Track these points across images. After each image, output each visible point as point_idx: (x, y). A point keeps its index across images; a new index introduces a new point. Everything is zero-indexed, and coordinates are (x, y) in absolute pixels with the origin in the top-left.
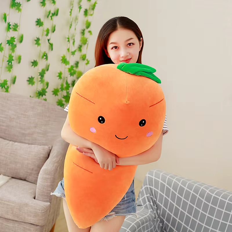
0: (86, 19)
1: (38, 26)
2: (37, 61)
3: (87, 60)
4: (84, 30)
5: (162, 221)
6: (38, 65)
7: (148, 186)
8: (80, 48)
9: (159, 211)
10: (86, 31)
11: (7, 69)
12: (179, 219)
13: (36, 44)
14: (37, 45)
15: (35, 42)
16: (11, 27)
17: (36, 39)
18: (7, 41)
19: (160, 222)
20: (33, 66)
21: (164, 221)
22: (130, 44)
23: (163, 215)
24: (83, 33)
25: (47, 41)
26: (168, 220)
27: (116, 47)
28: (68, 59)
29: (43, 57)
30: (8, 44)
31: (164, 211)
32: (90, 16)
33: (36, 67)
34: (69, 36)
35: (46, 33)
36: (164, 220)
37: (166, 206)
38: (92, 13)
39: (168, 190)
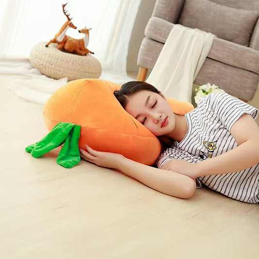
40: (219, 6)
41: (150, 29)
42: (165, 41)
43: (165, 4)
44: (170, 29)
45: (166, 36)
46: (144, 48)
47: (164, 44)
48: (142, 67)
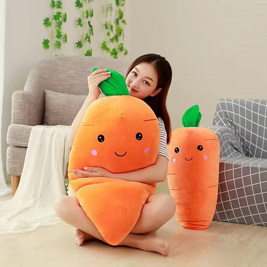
0: (118, 8)
1: (78, 7)
2: (82, 42)
3: (125, 50)
4: (118, 19)
5: (242, 140)
6: (83, 47)
7: (222, 111)
8: (116, 38)
9: (237, 131)
10: (120, 21)
11: (57, 46)
12: (259, 135)
13: (79, 24)
14: (79, 26)
15: (78, 23)
16: (55, 4)
17: (78, 20)
18: (54, 16)
19: (241, 141)
20: (78, 48)
21: (244, 140)
22: (147, 83)
23: (243, 134)
24: (117, 22)
25: (88, 23)
26: (248, 138)
27: (136, 74)
28: (108, 46)
29: (86, 39)
30: (55, 20)
31: (243, 131)
32: (121, 6)
33: (81, 48)
34: (106, 23)
35: (86, 15)
36: (245, 138)
37: (243, 124)
38: (123, 2)
39: (242, 109)
40: (78, 96)
41: (9, 137)
42: (27, 145)
43: (21, 109)
44: (29, 132)
45: (27, 139)
46: (10, 157)
47: (27, 147)
48: (13, 176)
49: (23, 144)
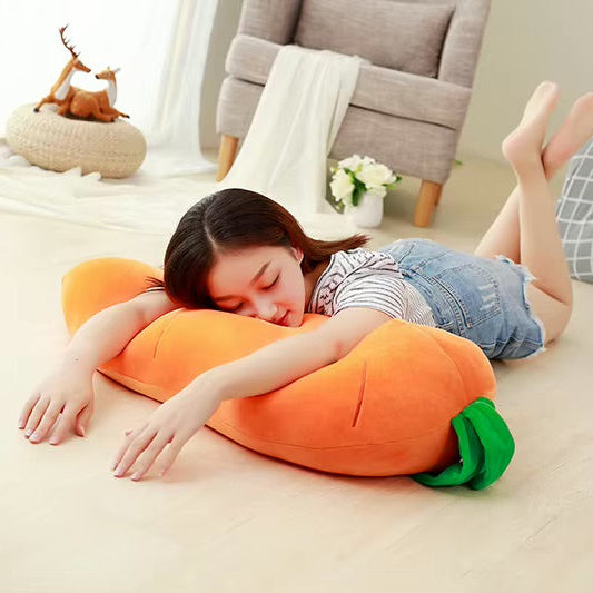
42: (266, 81)
43: (259, 7)
47: (264, 86)
48: (227, 136)
49: (257, 77)
